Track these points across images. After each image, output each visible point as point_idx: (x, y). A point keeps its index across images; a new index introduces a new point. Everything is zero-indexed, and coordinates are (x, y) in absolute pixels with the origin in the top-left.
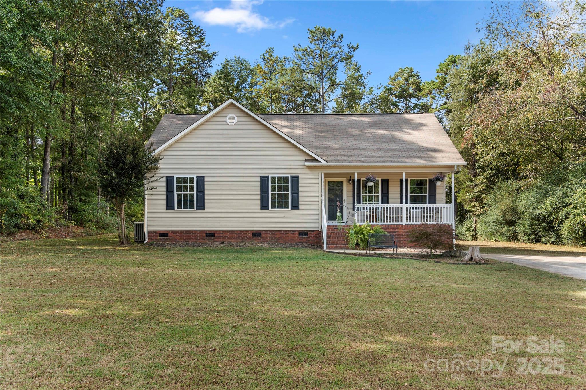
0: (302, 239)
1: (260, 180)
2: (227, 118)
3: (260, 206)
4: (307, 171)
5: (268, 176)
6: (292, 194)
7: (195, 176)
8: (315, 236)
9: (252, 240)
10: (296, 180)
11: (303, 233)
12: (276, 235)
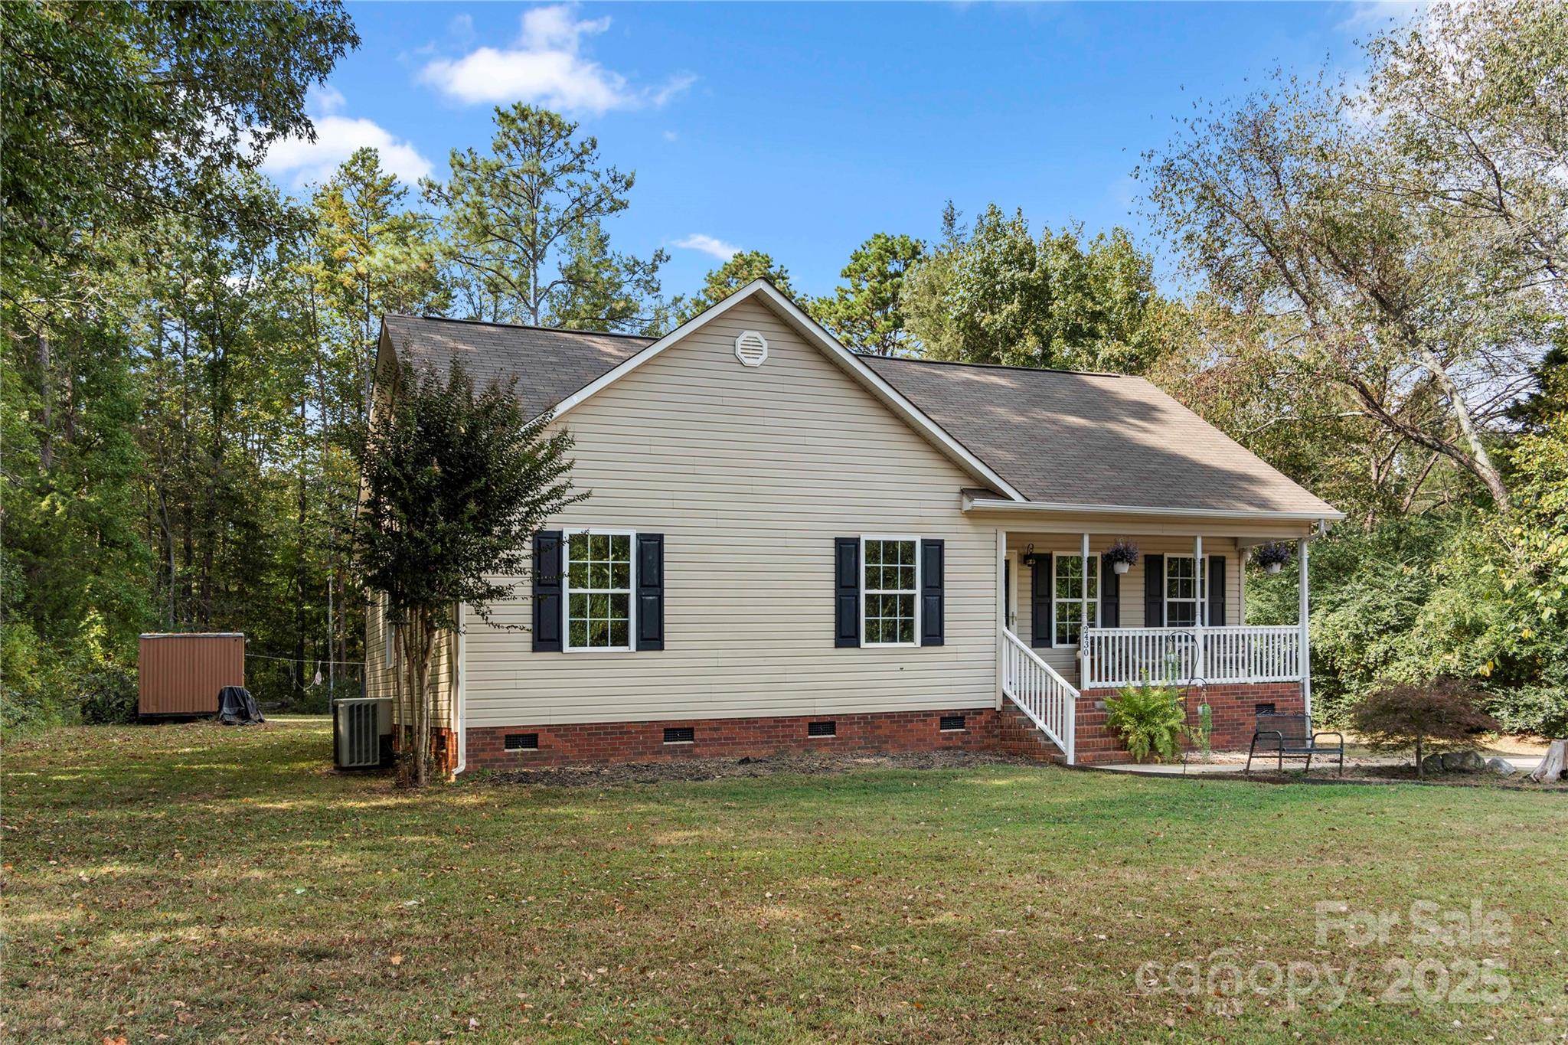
0: (948, 738)
1: (832, 551)
2: (739, 341)
3: (832, 635)
4: (965, 526)
5: (858, 540)
6: (924, 596)
7: (632, 534)
8: (984, 728)
9: (808, 747)
10: (935, 550)
11: (952, 719)
12: (879, 727)
